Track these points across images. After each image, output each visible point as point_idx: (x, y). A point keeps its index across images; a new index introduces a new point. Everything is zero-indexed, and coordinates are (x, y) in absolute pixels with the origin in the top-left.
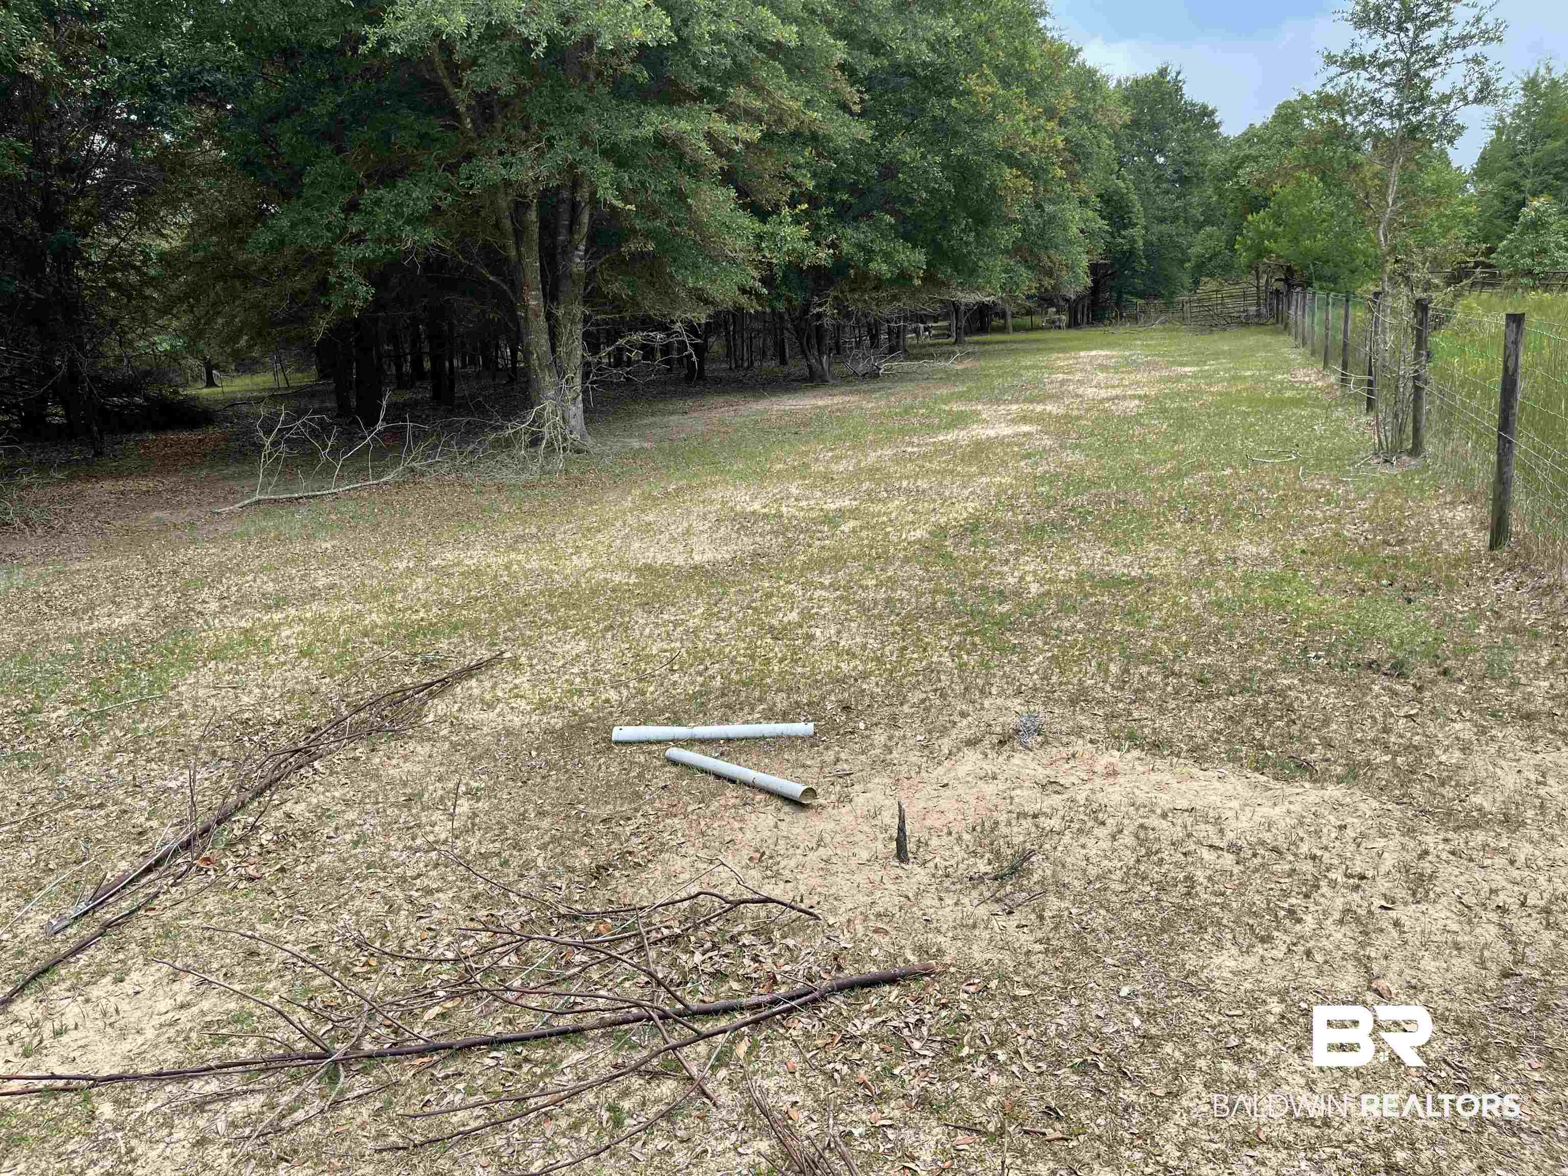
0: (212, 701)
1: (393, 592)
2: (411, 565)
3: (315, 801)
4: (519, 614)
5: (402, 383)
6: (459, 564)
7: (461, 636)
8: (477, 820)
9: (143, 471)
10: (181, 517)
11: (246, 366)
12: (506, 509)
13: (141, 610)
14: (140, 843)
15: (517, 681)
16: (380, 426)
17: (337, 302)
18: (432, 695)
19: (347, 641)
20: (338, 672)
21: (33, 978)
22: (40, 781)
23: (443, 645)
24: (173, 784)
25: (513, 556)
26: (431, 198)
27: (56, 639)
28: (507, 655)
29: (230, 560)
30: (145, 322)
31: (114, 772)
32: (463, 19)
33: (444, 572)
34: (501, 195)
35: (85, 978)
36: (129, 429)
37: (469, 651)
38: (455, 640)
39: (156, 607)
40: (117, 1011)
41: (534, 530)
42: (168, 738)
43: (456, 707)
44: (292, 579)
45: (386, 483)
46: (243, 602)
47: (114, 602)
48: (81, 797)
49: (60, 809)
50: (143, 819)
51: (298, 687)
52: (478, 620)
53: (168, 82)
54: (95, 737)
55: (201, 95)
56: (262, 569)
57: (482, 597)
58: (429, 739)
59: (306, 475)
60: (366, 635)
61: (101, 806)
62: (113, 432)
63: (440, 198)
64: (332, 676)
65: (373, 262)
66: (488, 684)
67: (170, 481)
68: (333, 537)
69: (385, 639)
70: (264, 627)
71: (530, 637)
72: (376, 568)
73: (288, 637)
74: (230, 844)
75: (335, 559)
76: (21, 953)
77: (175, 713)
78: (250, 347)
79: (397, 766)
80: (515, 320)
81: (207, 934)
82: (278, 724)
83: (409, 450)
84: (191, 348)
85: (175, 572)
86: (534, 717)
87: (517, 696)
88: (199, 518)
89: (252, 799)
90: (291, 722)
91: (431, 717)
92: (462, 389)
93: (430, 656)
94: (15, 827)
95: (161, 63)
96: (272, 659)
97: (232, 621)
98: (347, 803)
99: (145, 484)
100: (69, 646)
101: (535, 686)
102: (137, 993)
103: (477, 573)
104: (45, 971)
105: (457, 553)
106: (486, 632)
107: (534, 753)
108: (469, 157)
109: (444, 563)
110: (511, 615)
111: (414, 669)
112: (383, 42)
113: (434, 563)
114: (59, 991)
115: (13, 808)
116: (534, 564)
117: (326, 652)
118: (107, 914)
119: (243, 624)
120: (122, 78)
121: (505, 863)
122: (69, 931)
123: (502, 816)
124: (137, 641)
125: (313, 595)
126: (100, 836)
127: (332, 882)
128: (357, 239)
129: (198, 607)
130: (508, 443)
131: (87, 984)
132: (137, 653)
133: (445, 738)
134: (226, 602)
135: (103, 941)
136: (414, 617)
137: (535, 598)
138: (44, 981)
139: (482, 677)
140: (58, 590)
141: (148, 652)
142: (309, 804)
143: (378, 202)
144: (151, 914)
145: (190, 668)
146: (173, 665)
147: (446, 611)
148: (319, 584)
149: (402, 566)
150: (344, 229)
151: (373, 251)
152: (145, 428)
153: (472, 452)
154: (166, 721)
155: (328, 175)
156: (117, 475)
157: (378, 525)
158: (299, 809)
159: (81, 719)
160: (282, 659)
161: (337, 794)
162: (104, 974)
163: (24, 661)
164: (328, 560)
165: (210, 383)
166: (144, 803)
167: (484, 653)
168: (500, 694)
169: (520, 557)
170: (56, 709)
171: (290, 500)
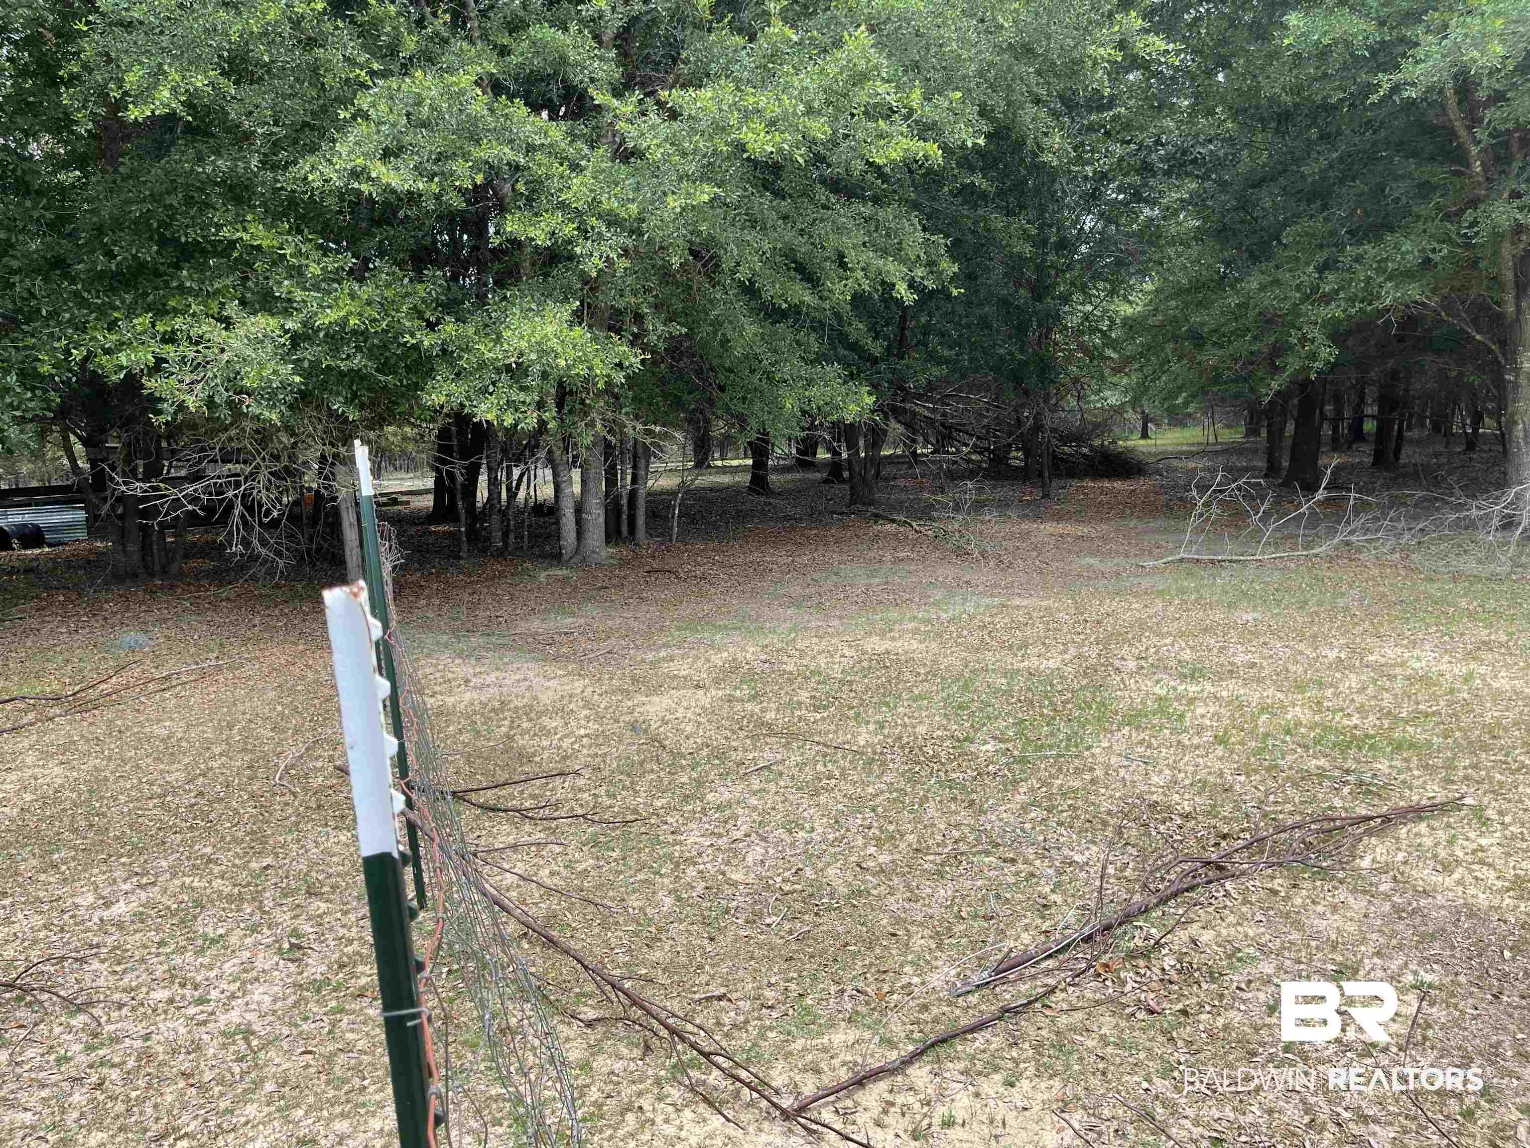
0: (1122, 772)
1: (1321, 685)
2: (1343, 656)
3: (1224, 932)
4: (1485, 748)
5: (1336, 445)
6: (1403, 664)
7: (1406, 760)
8: (1430, 1033)
9: (1078, 516)
10: (1108, 566)
11: (1178, 419)
12: (1464, 604)
13: (1067, 656)
14: (1043, 917)
15: (1483, 842)
16: (1320, 495)
17: (1293, 364)
18: (1369, 833)
19: (1267, 735)
20: (1256, 771)
21: (933, 1045)
22: (964, 816)
23: (1382, 766)
24: (1078, 858)
25: (1473, 665)
26: (1423, 250)
27: (993, 670)
28: (1469, 801)
29: (1150, 617)
30: (1102, 378)
31: (1028, 826)
32: (1499, 49)
33: (1382, 671)
34: (1506, 245)
35: (979, 1066)
36: (1072, 474)
37: (1416, 783)
38: (1398, 764)
39: (1079, 656)
40: (1004, 1124)
41: (1503, 638)
42: (1080, 803)
43: (1401, 856)
44: (1210, 650)
45: (1316, 556)
46: (1160, 666)
47: (1044, 644)
48: (997, 845)
49: (978, 852)
50: (1047, 889)
51: (1211, 779)
52: (1429, 744)
53: (1161, 160)
54: (1015, 783)
55: (1189, 168)
56: (1181, 634)
57: (1434, 714)
58: (1365, 892)
59: (1233, 537)
60: (1288, 732)
61: (1013, 861)
62: (1060, 477)
63: (1434, 250)
64: (1248, 775)
65: (1340, 321)
66: (1442, 835)
67: (1103, 528)
68: (1255, 610)
69: (1311, 744)
70: (1178, 699)
71: (1501, 783)
72: (1301, 653)
73: (1203, 716)
74: (1132, 955)
75: (1256, 634)
76: (925, 1008)
77: (1087, 777)
78: (1186, 404)
79: (1322, 915)
80: (1500, 384)
81: (1101, 1066)
82: (1186, 817)
83: (1348, 522)
84: (1135, 403)
85: (1099, 622)
86: (1507, 901)
87: (1482, 862)
88: (1125, 570)
89: (1157, 905)
90: (1200, 818)
91: (1366, 863)
92: (1409, 455)
93: (1367, 777)
94: (938, 859)
95: (1158, 142)
96: (1185, 738)
97: (1147, 684)
98: (1261, 947)
99: (1082, 530)
100: (1004, 681)
101: (1508, 854)
102: (1025, 1109)
103: (1425, 680)
104: (944, 1041)
105: (1399, 650)
106: (1439, 762)
107: (1507, 954)
108: (1474, 203)
109: (1383, 660)
110: (1477, 747)
111: (1346, 790)
112: (1396, 89)
113: (1372, 658)
114: (953, 1069)
115: (939, 838)
116: (1502, 683)
117: (1242, 743)
118: (1008, 995)
119: (1157, 690)
120: (1121, 159)
121: (1468, 1114)
122: (970, 998)
123: (1465, 1039)
124: (1059, 687)
125: (1231, 672)
126: (1008, 896)
127: (1240, 1053)
128: (1327, 299)
129: (1117, 663)
130: (1470, 525)
131: (980, 1074)
132: (1057, 700)
133: (1387, 897)
134: (1143, 663)
135: (1001, 1025)
136: (1346, 722)
137: (1506, 730)
138: (941, 1050)
139: (1436, 824)
140: (1001, 621)
141: (1067, 702)
142: (1219, 935)
143: (1358, 259)
144: (1048, 1012)
145: (1105, 730)
146: (1090, 723)
147: (1386, 723)
148: (1238, 660)
149: (1332, 655)
150: (1315, 289)
151: (1344, 311)
152: (1086, 476)
153: (1422, 530)
154: (1077, 784)
155: (1307, 234)
156: (1059, 518)
157: (1306, 603)
158: (1206, 937)
159: (1004, 760)
160: (1196, 740)
161: (1251, 933)
162: (997, 1069)
163: (966, 686)
164: (1249, 634)
165: (1145, 435)
166: (1051, 871)
167: (1435, 792)
168: (1459, 853)
169: (1483, 670)
170: (985, 743)
171: (1212, 562)
